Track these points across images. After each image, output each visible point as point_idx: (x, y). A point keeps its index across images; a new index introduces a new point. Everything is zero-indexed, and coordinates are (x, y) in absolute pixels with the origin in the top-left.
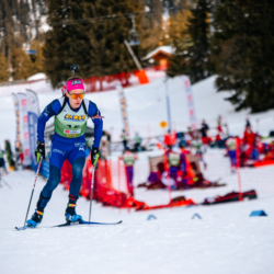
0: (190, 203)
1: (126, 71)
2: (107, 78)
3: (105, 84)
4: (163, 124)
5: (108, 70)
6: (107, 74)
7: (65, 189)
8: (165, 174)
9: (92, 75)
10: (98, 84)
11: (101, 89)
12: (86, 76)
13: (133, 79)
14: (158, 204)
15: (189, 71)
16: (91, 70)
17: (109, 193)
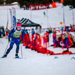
0: (71, 53)
1: (48, 3)
2: (41, 5)
3: (40, 7)
4: (61, 23)
5: (41, 2)
6: (41, 3)
7: (24, 45)
8: (61, 42)
9: (35, 3)
10: (37, 7)
11: (38, 9)
12: (33, 3)
13: (51, 6)
14: (59, 53)
15: (71, 3)
16: (35, 2)
17: (40, 48)
